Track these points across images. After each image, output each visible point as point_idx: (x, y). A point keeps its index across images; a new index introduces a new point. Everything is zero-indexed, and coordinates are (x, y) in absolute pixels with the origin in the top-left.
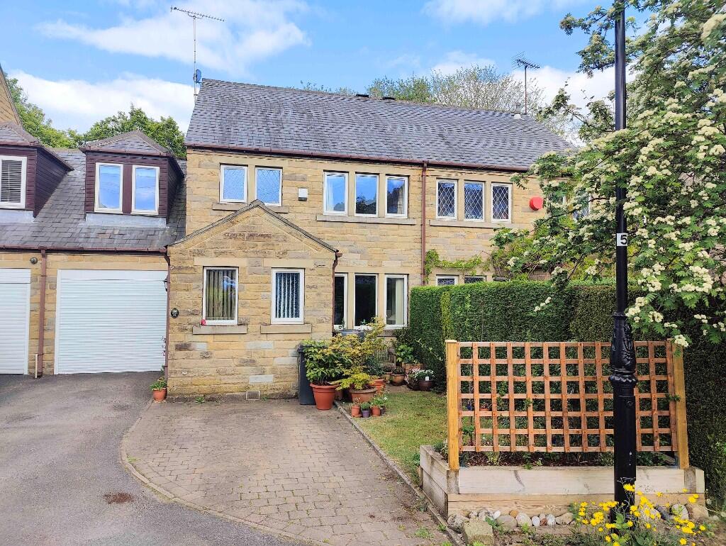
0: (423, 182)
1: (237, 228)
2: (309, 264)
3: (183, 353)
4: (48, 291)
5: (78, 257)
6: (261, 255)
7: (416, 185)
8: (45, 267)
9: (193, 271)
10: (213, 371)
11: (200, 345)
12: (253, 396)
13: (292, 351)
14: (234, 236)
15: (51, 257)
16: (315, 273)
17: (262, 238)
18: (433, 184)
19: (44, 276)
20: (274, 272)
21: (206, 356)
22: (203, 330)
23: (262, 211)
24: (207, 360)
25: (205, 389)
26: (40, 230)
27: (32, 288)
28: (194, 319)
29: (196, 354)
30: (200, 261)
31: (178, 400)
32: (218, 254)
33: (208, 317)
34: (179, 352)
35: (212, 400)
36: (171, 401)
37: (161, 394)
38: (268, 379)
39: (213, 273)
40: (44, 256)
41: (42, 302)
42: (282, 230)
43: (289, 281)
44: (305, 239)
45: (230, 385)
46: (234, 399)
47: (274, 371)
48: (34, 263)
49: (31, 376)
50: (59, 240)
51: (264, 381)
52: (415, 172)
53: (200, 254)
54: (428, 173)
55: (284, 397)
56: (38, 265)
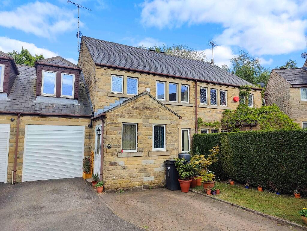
0: (195, 88)
1: (137, 104)
2: (168, 122)
3: (113, 167)
4: (20, 136)
5: (37, 118)
6: (149, 117)
7: (192, 89)
8: (18, 123)
9: (117, 125)
10: (126, 176)
11: (121, 162)
12: (145, 187)
13: (162, 164)
14: (137, 108)
15: (22, 118)
16: (170, 126)
17: (149, 110)
18: (199, 89)
19: (18, 128)
20: (153, 126)
21: (124, 168)
22: (123, 155)
23: (148, 97)
24: (124, 170)
25: (123, 185)
26: (13, 104)
27: (11, 135)
28: (118, 149)
29: (119, 167)
30: (121, 120)
31: (111, 192)
32: (129, 117)
33: (124, 148)
34: (111, 167)
35: (127, 190)
36: (107, 192)
37: (101, 189)
38: (151, 179)
39: (125, 125)
40: (19, 117)
41: (17, 142)
42: (157, 106)
43: (158, 131)
44: (167, 111)
45: (135, 182)
46: (136, 190)
47: (154, 174)
48: (12, 121)
49: (9, 183)
50: (26, 109)
51: (149, 180)
52: (192, 83)
53: (121, 116)
54: (197, 84)
55: (159, 187)
56: (15, 122)
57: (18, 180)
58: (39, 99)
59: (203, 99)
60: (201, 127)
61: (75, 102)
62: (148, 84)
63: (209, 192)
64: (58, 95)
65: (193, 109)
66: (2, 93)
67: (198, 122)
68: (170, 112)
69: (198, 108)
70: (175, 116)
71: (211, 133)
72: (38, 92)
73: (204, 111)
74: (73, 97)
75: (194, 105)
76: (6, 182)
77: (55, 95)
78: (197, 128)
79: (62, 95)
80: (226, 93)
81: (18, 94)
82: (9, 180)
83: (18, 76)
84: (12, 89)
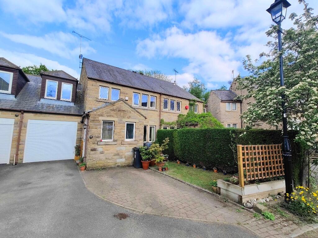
0: (160, 99)
1: (115, 107)
2: (137, 121)
3: (93, 152)
4: (23, 128)
5: (38, 115)
6: (122, 117)
7: (158, 99)
8: (22, 118)
9: (98, 122)
10: (104, 158)
11: (100, 149)
12: (118, 166)
13: (131, 150)
14: (114, 110)
15: (25, 114)
16: (139, 124)
17: (123, 112)
18: (163, 99)
19: (22, 122)
20: (126, 123)
21: (102, 153)
22: (101, 143)
23: (123, 102)
24: (102, 154)
25: (101, 165)
26: (19, 103)
27: (15, 127)
28: (98, 139)
29: (98, 152)
30: (101, 118)
31: (91, 170)
32: (108, 116)
33: (104, 138)
34: (92, 152)
35: (104, 169)
36: (88, 170)
37: (84, 168)
38: (123, 160)
39: (105, 122)
40: (22, 114)
41: (20, 133)
42: (130, 109)
43: (130, 127)
44: (136, 113)
45: (111, 163)
46: (111, 168)
47: (125, 157)
48: (17, 116)
49: (11, 164)
50: (30, 107)
51: (121, 161)
52: (158, 96)
53: (102, 116)
54: (162, 96)
55: (129, 166)
56: (19, 118)
57: (19, 161)
58: (42, 101)
59: (166, 107)
60: (163, 125)
61: (72, 104)
62: (127, 94)
63: (160, 169)
64: (59, 98)
65: (158, 113)
66: (10, 94)
67: (161, 122)
68: (138, 114)
69: (161, 112)
70: (142, 116)
71: (169, 129)
72: (42, 96)
73: (166, 114)
74: (70, 100)
75: (158, 110)
76: (8, 163)
77: (56, 98)
78: (161, 125)
79: (61, 99)
80: (181, 104)
81: (25, 96)
82: (12, 162)
83: (29, 83)
84: (20, 92)
